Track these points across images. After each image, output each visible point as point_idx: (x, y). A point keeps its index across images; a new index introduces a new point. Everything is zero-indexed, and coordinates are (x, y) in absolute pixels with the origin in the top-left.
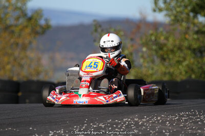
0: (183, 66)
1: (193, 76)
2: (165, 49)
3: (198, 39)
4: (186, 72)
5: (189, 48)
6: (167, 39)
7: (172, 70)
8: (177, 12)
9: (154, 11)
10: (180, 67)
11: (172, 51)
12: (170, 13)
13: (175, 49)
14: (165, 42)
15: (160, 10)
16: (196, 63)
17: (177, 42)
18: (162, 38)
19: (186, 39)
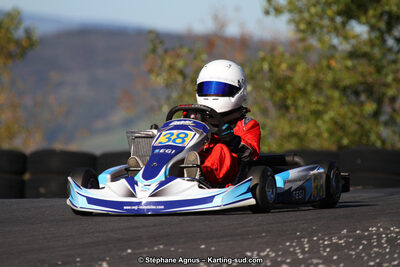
0: (324, 122)
1: (345, 142)
2: (289, 87)
3: (354, 68)
4: (332, 133)
5: (335, 85)
6: (292, 68)
7: (302, 128)
8: (311, 16)
9: (267, 13)
10: (319, 123)
11: (303, 92)
12: (297, 17)
13: (309, 88)
14: (288, 73)
15: (278, 11)
16: (350, 115)
17: (313, 74)
18: (284, 66)
19: (329, 67)
